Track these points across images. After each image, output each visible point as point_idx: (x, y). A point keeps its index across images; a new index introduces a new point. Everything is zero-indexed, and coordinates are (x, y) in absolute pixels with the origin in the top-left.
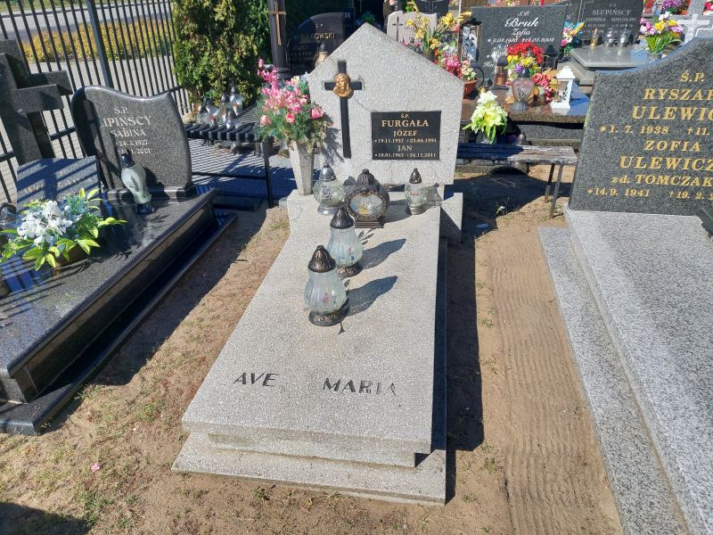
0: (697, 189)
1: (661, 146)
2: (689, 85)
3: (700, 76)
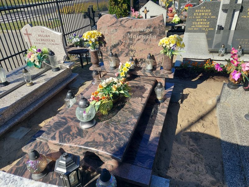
0: (206, 28)
1: (200, 20)
2: (203, 9)
3: (204, 7)
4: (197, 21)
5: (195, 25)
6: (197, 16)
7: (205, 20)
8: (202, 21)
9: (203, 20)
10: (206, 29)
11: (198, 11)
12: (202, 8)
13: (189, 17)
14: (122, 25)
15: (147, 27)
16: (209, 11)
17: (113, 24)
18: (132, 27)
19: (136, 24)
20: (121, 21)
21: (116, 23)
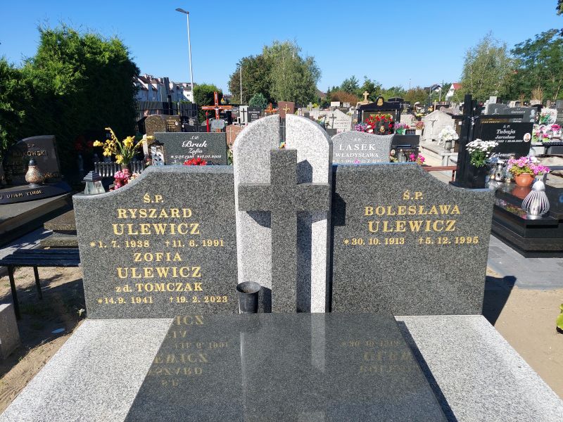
0: (192, 294)
1: (148, 257)
3: (158, 198)
4: (137, 264)
5: (132, 283)
6: (132, 238)
7: (178, 257)
8: (163, 263)
9: (164, 258)
10: (189, 298)
11: (128, 213)
12: (147, 199)
13: (93, 244)
16: (188, 212)
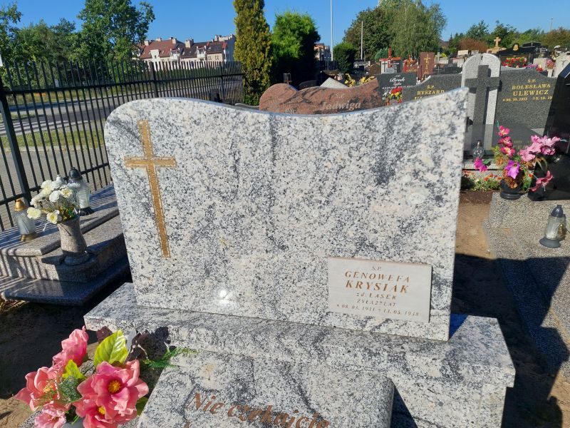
2: (430, 89)
3: (433, 86)
11: (421, 93)
12: (428, 87)
14: (305, 100)
15: (351, 101)
17: (290, 100)
18: (325, 103)
19: (332, 97)
20: (304, 94)
21: (295, 97)
